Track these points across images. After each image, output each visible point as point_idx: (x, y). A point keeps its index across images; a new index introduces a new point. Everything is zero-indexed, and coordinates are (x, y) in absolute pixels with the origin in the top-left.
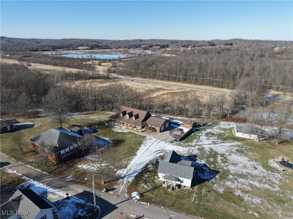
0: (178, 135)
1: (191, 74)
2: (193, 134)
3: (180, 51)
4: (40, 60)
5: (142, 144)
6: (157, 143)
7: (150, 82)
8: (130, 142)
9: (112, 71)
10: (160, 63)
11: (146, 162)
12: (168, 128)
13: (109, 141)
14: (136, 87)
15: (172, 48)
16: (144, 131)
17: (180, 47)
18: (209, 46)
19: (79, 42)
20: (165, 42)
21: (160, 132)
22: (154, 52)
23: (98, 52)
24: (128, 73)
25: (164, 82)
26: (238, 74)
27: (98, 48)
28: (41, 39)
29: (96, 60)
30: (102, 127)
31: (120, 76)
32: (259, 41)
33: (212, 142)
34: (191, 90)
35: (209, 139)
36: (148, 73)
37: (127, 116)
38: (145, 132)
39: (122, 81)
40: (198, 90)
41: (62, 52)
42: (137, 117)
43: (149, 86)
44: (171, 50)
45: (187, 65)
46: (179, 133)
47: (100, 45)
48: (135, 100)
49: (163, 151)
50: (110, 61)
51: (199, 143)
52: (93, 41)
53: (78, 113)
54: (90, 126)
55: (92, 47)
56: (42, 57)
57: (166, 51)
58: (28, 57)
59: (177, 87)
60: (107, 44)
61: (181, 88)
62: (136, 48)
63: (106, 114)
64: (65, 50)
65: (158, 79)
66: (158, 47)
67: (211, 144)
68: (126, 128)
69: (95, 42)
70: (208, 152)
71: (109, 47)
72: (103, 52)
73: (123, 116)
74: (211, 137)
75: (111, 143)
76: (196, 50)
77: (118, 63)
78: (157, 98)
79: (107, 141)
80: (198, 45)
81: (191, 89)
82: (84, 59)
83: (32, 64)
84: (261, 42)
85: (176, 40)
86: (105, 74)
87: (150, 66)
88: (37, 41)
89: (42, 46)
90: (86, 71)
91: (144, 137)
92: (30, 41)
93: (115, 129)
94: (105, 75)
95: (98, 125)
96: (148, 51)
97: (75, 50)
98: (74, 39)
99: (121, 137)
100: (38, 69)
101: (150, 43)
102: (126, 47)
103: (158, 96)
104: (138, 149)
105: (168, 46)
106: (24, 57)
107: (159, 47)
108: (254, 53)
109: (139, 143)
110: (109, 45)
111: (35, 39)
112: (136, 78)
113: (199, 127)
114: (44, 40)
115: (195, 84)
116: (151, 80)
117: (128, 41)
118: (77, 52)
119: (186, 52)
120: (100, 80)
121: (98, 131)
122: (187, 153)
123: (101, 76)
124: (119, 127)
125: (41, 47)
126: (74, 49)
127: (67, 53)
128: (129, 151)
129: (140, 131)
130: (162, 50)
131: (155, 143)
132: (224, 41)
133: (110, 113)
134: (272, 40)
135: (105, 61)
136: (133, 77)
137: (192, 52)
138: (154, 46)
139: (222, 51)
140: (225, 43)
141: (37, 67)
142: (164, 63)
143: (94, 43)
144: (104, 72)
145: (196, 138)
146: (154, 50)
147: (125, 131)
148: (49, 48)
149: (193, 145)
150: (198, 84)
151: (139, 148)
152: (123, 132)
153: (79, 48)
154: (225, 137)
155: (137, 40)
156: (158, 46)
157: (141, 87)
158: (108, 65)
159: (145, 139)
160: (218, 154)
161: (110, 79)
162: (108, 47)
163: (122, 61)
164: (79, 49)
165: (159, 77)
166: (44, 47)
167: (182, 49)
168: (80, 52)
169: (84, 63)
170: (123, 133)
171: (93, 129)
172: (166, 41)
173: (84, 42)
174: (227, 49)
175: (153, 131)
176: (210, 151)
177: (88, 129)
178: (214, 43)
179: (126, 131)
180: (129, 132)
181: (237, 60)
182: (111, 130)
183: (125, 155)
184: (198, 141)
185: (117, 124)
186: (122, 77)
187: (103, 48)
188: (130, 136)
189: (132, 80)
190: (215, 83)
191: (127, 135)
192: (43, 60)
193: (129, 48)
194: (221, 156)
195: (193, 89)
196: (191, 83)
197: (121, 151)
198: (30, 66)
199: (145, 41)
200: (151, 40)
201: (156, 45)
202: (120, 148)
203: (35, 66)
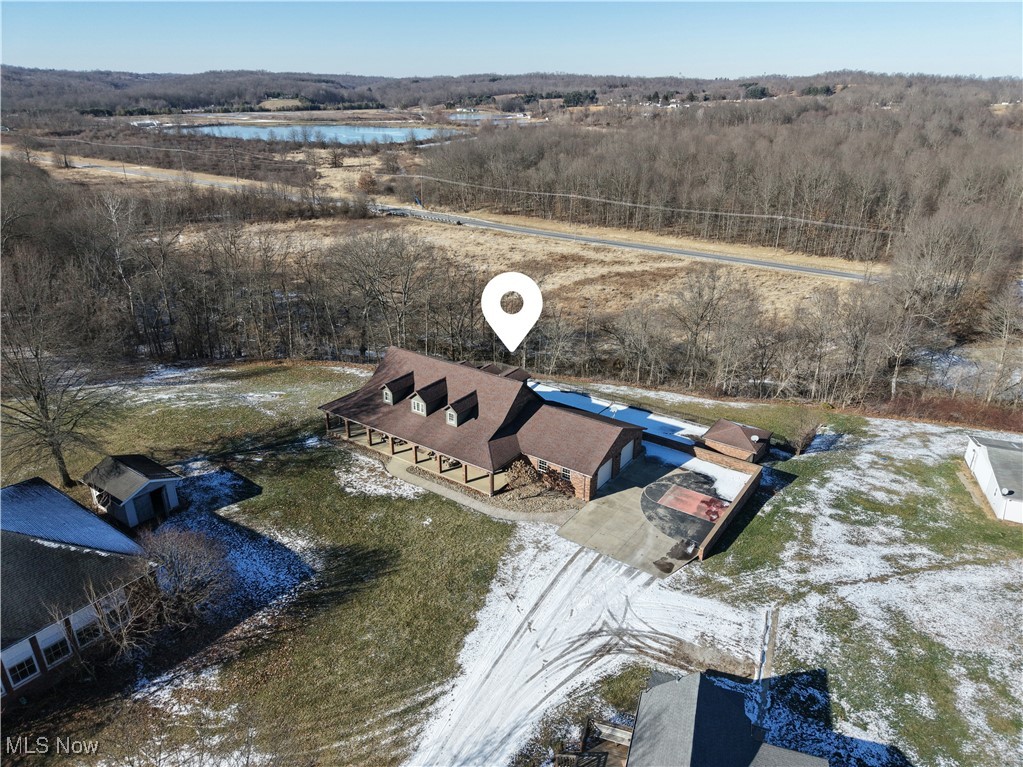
0: (692, 519)
1: (695, 196)
2: (767, 508)
3: (638, 114)
4: (109, 144)
5: (494, 585)
6: (580, 571)
7: (528, 232)
8: (423, 566)
9: (382, 189)
10: (568, 153)
11: (519, 733)
12: (629, 466)
13: (308, 559)
14: (472, 249)
15: (609, 104)
16: (503, 490)
17: (637, 102)
18: (746, 97)
19: (265, 83)
20: (581, 83)
21: (591, 499)
22: (541, 120)
23: (333, 117)
24: (441, 196)
25: (585, 231)
26: (893, 197)
27: (336, 106)
28: (131, 74)
29: (323, 145)
30: (284, 464)
31: (409, 208)
32: (935, 81)
33: (886, 558)
34: (696, 263)
35: (862, 543)
36: (523, 192)
37: (418, 405)
38: (508, 495)
39: (419, 224)
40: (727, 262)
41: (200, 117)
42: (468, 409)
43: (524, 247)
44: (605, 112)
45: (675, 165)
46: (692, 503)
47: (345, 93)
48: (466, 308)
49: (617, 639)
50: (375, 149)
51: (818, 574)
52: (319, 81)
53: (202, 370)
54: (224, 453)
55: (312, 101)
56: (121, 135)
57: (587, 116)
58: (68, 133)
59: (641, 251)
60: (370, 89)
61: (655, 253)
62: (477, 104)
63: (330, 377)
64: (215, 112)
65: (562, 219)
66: (555, 100)
67: (883, 579)
68: (411, 470)
69: (327, 82)
70: (887, 645)
71: (376, 101)
72: (354, 119)
73: (396, 401)
74: (868, 524)
75: (314, 572)
76: (700, 112)
77: (405, 158)
78: (558, 295)
79: (296, 557)
80: (703, 94)
81: (698, 259)
82: (277, 143)
83: (78, 162)
84: (939, 82)
85: (622, 78)
86: (351, 198)
87: (528, 167)
88: (116, 81)
89: (130, 98)
90: (276, 186)
91: (507, 529)
92: (89, 80)
93: (352, 477)
94: (351, 204)
95: (268, 447)
96: (519, 115)
97: (252, 110)
98: (252, 73)
99: (376, 529)
100: (95, 178)
101: (527, 88)
102: (439, 103)
103: (563, 288)
104: (471, 626)
105: (593, 99)
106: (52, 134)
107: (562, 100)
108: (920, 122)
109: (475, 574)
110: (378, 96)
111: (108, 74)
112: (472, 213)
113: (786, 459)
114: (144, 76)
115: (711, 238)
116: (534, 223)
117: (445, 82)
118: (256, 118)
119: (664, 119)
120: (329, 222)
121: (259, 491)
122: (764, 653)
123: (334, 208)
124: (377, 464)
125: (126, 101)
126: (246, 106)
127: (220, 121)
128: (416, 642)
129: (484, 486)
130: (572, 113)
131: (566, 575)
132: (798, 80)
133: (349, 371)
134: (977, 77)
135: (355, 149)
136: (460, 208)
137: (687, 118)
138: (542, 98)
139: (799, 116)
140: (804, 86)
141: (92, 172)
142: (585, 154)
143: (324, 85)
144: (350, 190)
145: (791, 537)
146: (544, 112)
147: (407, 487)
148: (154, 106)
149: (789, 589)
150: (722, 239)
151: (478, 614)
152: (394, 492)
153: (267, 104)
154: (941, 524)
155: (480, 76)
156: (555, 97)
157: (493, 251)
158: (366, 165)
159: (513, 548)
160: (949, 655)
161: (371, 218)
162: (373, 100)
163: (421, 150)
164: (267, 107)
165: (567, 209)
166: (137, 101)
167: (648, 108)
168: (266, 118)
169: (277, 157)
170: (391, 505)
171: (238, 476)
172: (584, 79)
173: (284, 82)
174: (818, 108)
175: (551, 489)
176: (893, 632)
177: (210, 477)
178: (761, 85)
179: (408, 491)
180: (427, 497)
181: (870, 145)
182: (330, 483)
183: (388, 669)
184: (808, 558)
185: (363, 441)
186: (418, 209)
187: (356, 104)
188: (428, 521)
189: (459, 223)
190: (792, 237)
191: (412, 516)
192: (123, 144)
193: (451, 106)
194: (974, 676)
195: (704, 260)
196: (695, 234)
197: (369, 636)
198: (67, 166)
199: (509, 82)
200: (530, 77)
201: (549, 96)
202: (362, 617)
203: (86, 170)
